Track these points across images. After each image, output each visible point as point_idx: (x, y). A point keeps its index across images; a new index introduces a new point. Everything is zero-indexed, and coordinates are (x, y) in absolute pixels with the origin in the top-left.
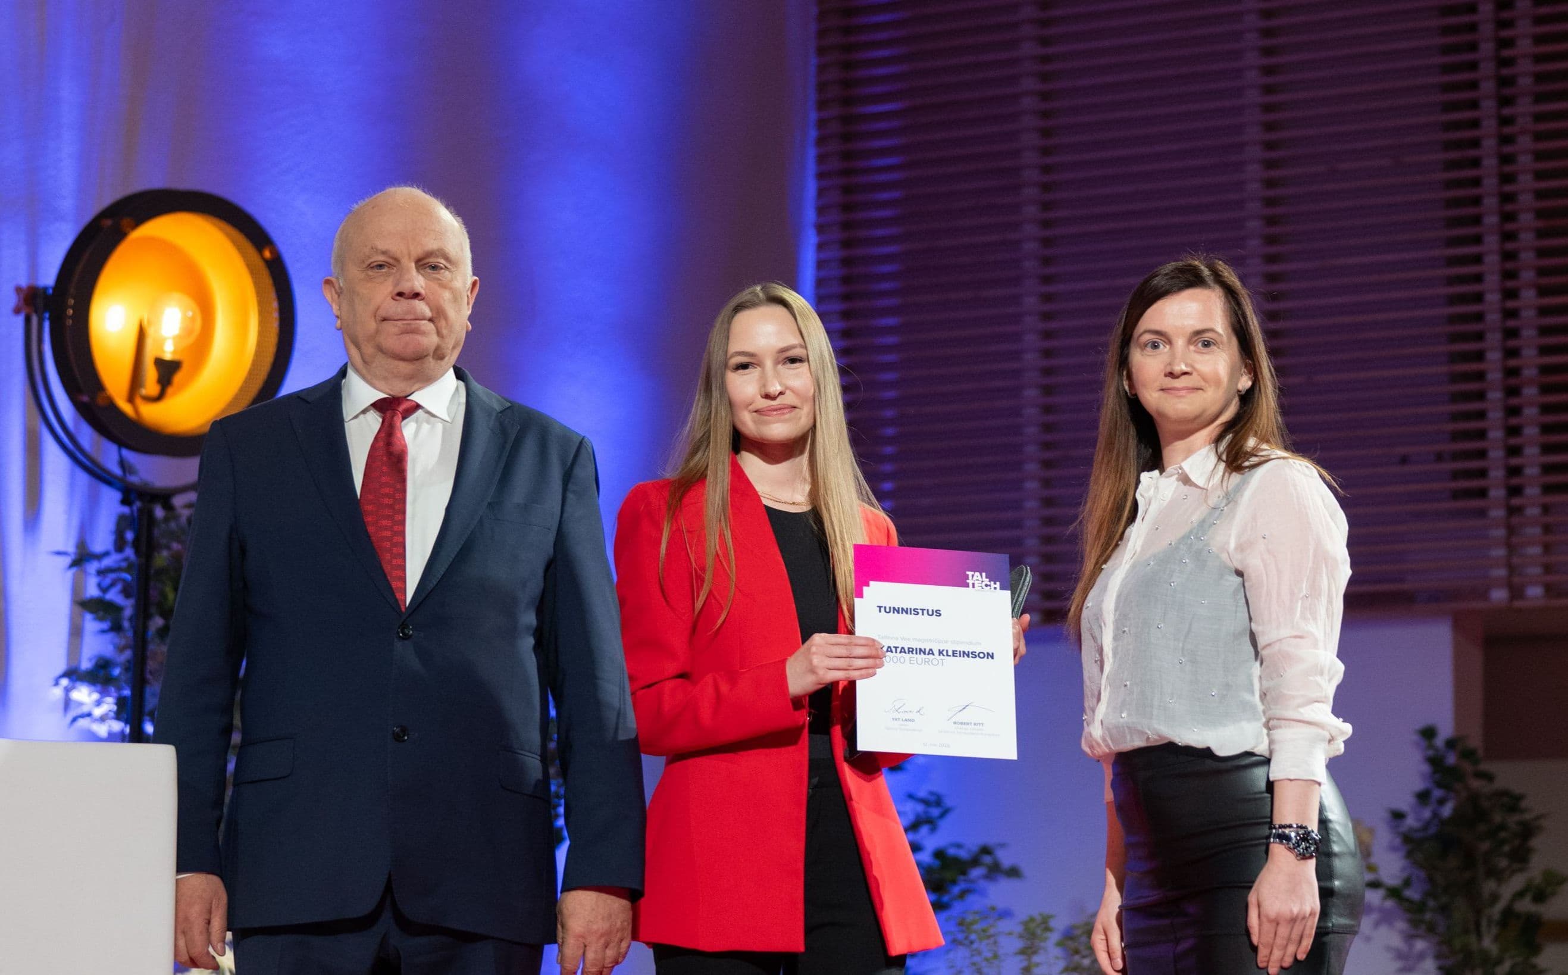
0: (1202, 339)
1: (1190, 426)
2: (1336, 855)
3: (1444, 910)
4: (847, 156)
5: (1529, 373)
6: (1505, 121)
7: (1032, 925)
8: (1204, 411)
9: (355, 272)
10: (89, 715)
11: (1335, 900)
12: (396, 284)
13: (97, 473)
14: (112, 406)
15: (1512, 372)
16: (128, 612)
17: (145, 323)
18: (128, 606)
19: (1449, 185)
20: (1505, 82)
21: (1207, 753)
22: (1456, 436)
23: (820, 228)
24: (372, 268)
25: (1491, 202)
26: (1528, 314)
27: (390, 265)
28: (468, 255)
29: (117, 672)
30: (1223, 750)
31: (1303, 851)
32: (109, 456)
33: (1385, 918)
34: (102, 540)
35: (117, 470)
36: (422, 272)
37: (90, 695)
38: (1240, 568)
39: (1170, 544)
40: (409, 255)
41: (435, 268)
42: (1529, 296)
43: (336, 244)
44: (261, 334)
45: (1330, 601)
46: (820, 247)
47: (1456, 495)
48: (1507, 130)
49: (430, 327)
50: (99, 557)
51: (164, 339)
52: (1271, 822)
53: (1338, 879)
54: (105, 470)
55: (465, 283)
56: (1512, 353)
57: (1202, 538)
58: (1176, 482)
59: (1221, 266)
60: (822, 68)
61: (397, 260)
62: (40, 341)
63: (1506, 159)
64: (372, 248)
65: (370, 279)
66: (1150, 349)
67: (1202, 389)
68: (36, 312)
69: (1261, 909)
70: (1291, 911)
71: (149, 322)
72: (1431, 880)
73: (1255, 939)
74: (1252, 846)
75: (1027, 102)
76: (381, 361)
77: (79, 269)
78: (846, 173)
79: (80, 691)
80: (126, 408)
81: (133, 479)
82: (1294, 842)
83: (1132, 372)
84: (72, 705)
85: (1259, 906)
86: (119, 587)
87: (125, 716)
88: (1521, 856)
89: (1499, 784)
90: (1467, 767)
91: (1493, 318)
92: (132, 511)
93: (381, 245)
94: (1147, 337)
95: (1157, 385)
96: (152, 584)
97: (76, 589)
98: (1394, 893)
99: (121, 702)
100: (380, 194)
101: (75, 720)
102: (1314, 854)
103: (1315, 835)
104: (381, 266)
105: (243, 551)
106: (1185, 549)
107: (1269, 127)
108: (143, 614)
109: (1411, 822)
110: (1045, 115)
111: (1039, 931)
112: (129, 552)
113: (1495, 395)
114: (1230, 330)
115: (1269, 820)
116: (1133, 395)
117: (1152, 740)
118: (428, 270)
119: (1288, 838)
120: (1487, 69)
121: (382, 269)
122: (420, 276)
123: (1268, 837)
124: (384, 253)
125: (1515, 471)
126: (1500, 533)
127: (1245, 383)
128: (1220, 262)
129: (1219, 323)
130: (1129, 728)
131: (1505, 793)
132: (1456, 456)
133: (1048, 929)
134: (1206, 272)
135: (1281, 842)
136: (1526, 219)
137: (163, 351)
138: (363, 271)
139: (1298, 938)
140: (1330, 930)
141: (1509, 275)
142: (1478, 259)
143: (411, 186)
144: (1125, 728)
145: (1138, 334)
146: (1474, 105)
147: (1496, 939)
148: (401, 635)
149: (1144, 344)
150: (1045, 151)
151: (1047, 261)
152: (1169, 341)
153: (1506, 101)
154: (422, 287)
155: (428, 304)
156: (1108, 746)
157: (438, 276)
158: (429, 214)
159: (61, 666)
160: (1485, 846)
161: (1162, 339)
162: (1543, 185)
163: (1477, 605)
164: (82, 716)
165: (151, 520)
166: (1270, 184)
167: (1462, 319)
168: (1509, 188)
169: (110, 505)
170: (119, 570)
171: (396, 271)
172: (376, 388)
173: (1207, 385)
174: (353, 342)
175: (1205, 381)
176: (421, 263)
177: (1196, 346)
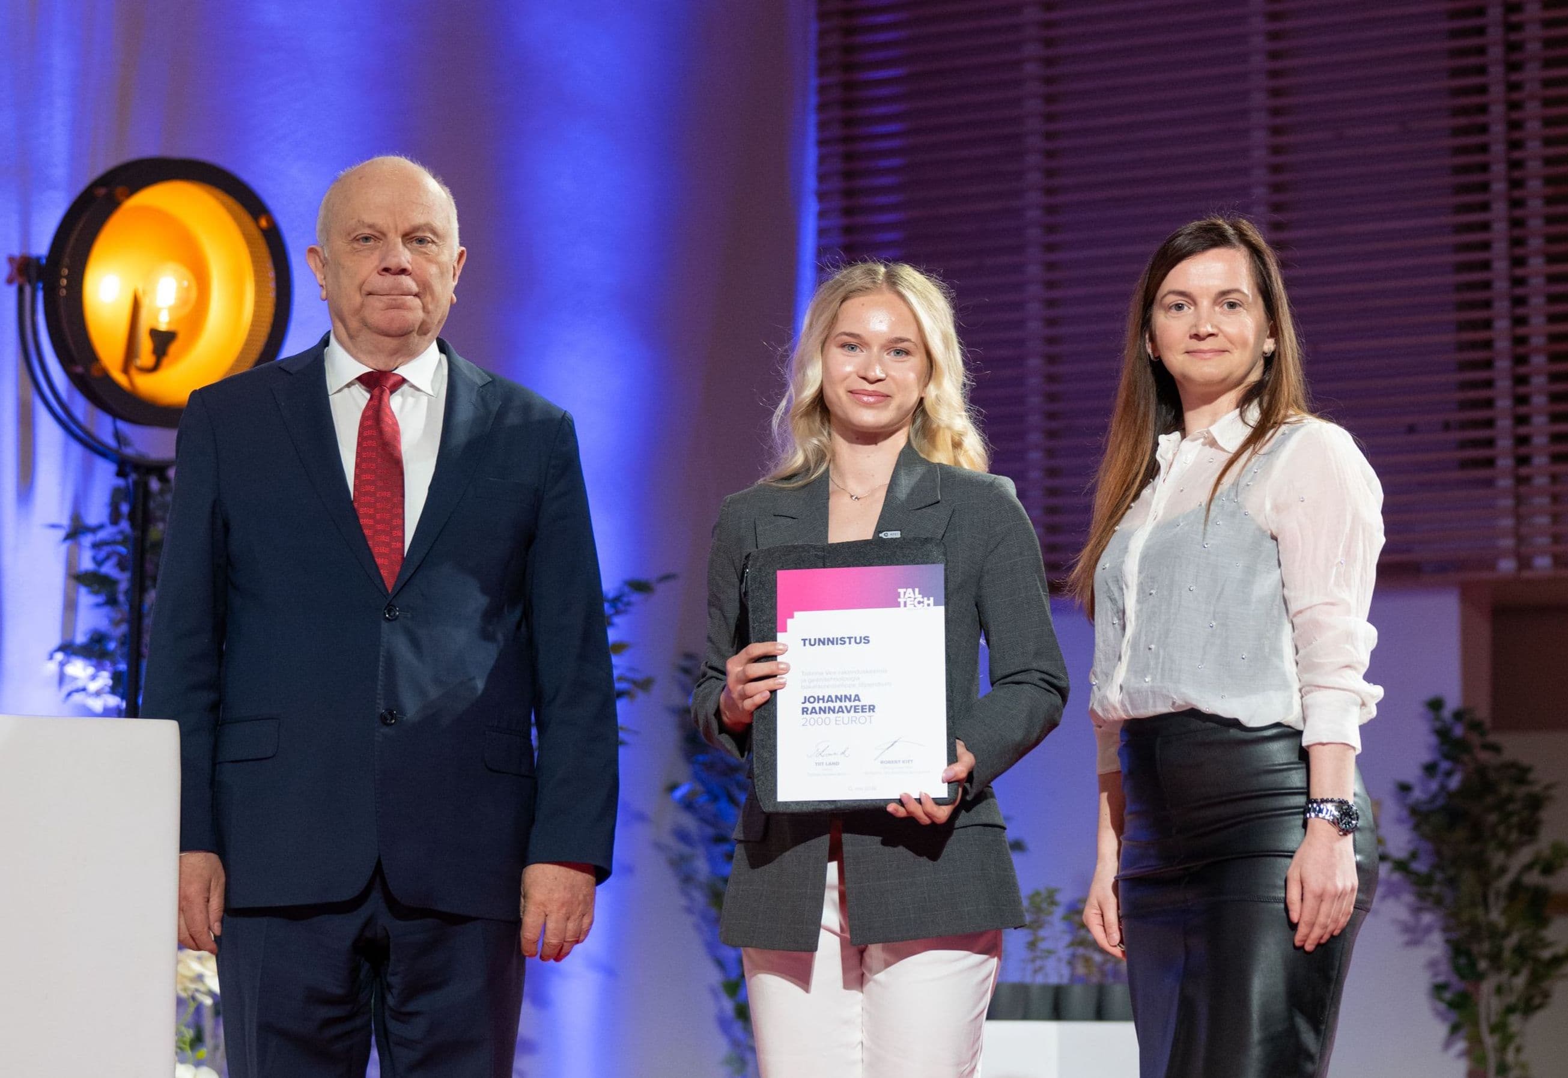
0: (1227, 300)
1: (1214, 389)
3: (1452, 882)
4: (847, 122)
5: (1537, 341)
6: (1514, 87)
7: (1038, 899)
8: (1231, 374)
9: (341, 244)
10: (84, 689)
12: (384, 259)
13: (92, 445)
14: (106, 377)
15: (1520, 341)
16: (123, 586)
17: (140, 294)
18: (124, 580)
19: (1458, 151)
20: (1513, 47)
22: (1464, 405)
23: (821, 196)
24: (358, 240)
25: (1499, 169)
26: (1536, 281)
27: (376, 238)
28: (455, 226)
29: (112, 646)
30: (1253, 720)
31: (1346, 827)
32: (104, 427)
33: (1393, 891)
34: (97, 512)
35: (111, 441)
36: (409, 246)
37: (84, 669)
38: (1274, 531)
40: (396, 228)
41: (421, 241)
42: (1536, 263)
43: (321, 213)
44: (258, 304)
45: (1364, 568)
46: (821, 215)
47: (1465, 464)
48: (1515, 96)
49: (417, 302)
50: (94, 530)
51: (159, 310)
54: (99, 442)
55: (451, 256)
56: (1520, 321)
57: (1235, 500)
58: (1201, 445)
59: (1245, 225)
60: (822, 34)
61: (384, 234)
62: (33, 312)
63: (1515, 125)
64: (359, 221)
65: (356, 251)
66: (1175, 311)
67: (1227, 351)
68: (30, 282)
69: (1304, 885)
71: (143, 292)
72: (1438, 853)
75: (1030, 68)
76: (365, 336)
77: (75, 235)
78: (846, 140)
79: (75, 665)
80: (121, 379)
81: (129, 451)
82: (1336, 817)
83: (1155, 334)
84: (67, 680)
85: (1302, 882)
86: (114, 560)
87: (121, 690)
88: (1530, 830)
89: (1508, 756)
90: (1475, 739)
91: (1501, 286)
92: (128, 484)
93: (368, 219)
94: (1172, 299)
95: (1182, 347)
96: (148, 556)
97: (70, 563)
98: (1401, 866)
99: (116, 677)
100: (367, 162)
101: (69, 694)
104: (367, 239)
105: (227, 527)
106: (1217, 510)
107: (1275, 93)
108: (139, 586)
109: (1418, 794)
110: (1049, 81)
111: (1044, 905)
112: (125, 525)
113: (1503, 364)
114: (1256, 291)
116: (1156, 358)
117: (1177, 704)
118: (415, 244)
119: (1330, 813)
120: (1495, 34)
121: (366, 242)
122: (407, 250)
124: (370, 226)
125: (1523, 440)
126: (1507, 502)
127: (1269, 345)
128: (1244, 221)
129: (1245, 284)
130: (1153, 693)
131: (1513, 765)
132: (1464, 425)
133: (1053, 903)
134: (1230, 231)
136: (1535, 185)
137: (158, 322)
138: (349, 244)
141: (1517, 242)
142: (1485, 226)
143: (400, 155)
144: (1149, 693)
145: (1162, 296)
146: (1482, 70)
147: (1504, 912)
148: (387, 616)
149: (1168, 305)
150: (1050, 118)
151: (1050, 229)
152: (1194, 303)
153: (1513, 67)
154: (408, 262)
155: (414, 280)
156: (1126, 711)
157: (424, 250)
158: (416, 185)
159: (56, 641)
160: (1493, 818)
161: (1187, 300)
162: (1551, 151)
163: (1485, 575)
164: (77, 691)
165: (147, 494)
166: (1276, 150)
167: (1470, 286)
168: (1517, 155)
169: (105, 475)
170: (114, 542)
171: (383, 245)
172: (361, 362)
173: (1233, 347)
174: (338, 315)
175: (1231, 342)
176: (408, 237)
177: (1222, 306)
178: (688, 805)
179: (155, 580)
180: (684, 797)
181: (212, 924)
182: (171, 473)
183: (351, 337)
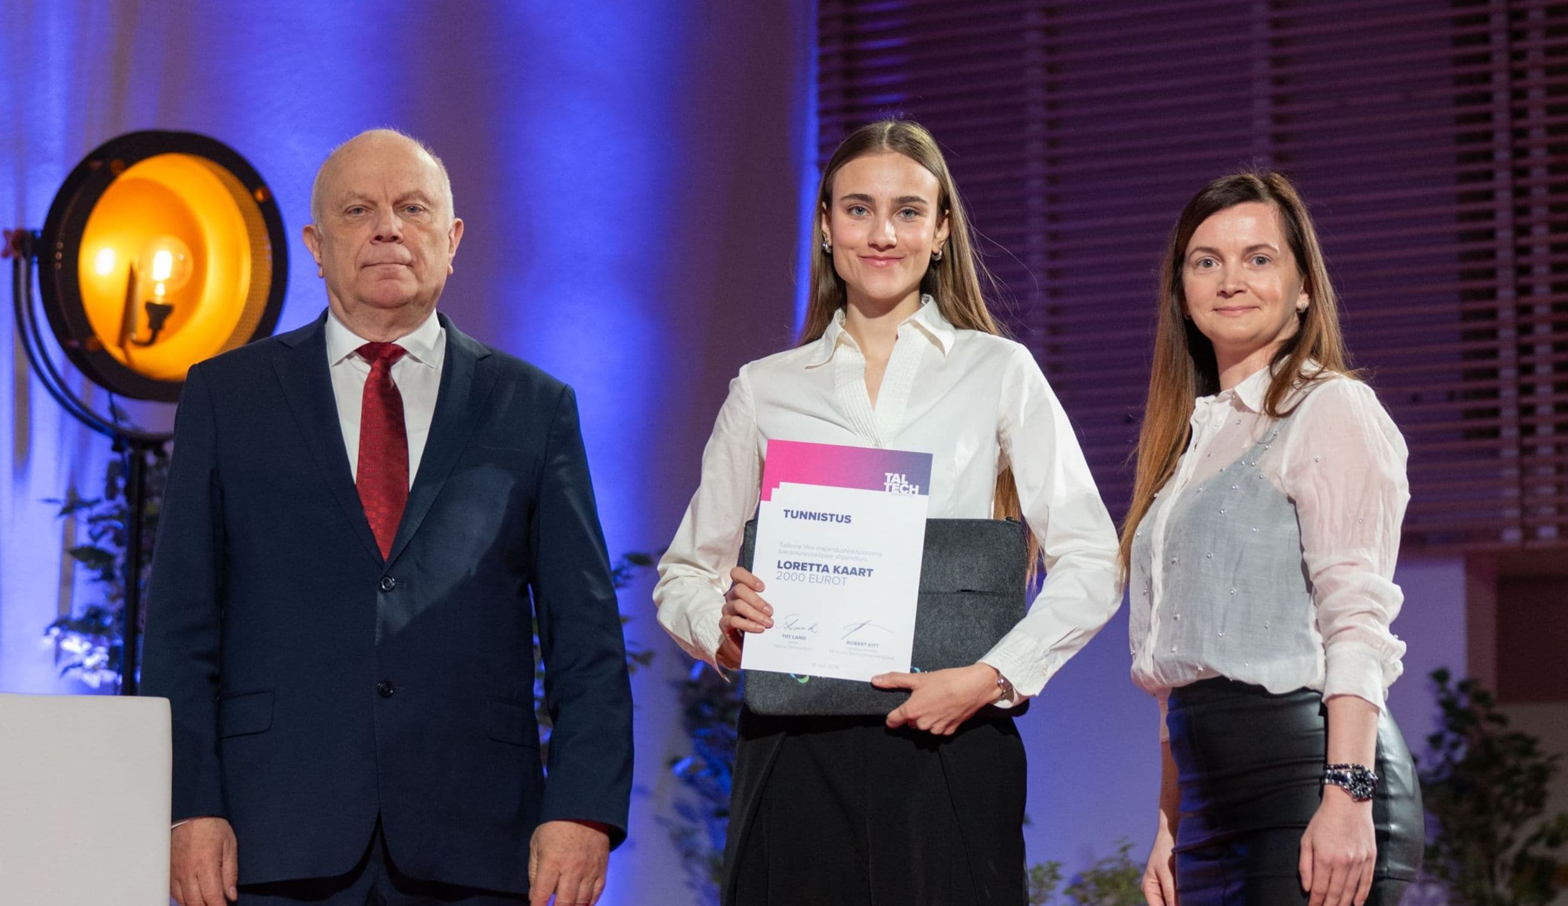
0: (1255, 256)
1: (1246, 347)
2: (1391, 797)
3: (1457, 855)
4: (849, 92)
5: (1542, 310)
6: (1517, 55)
7: (1040, 873)
8: (1260, 331)
9: (333, 218)
10: (81, 665)
11: (1391, 844)
12: (376, 228)
13: (88, 420)
14: (102, 352)
15: (1525, 310)
16: (120, 561)
17: (136, 267)
18: (120, 555)
19: (1461, 120)
20: (1516, 16)
21: (1260, 690)
22: (1469, 375)
24: (350, 212)
25: (1502, 138)
26: (1540, 251)
27: (367, 209)
28: (449, 196)
29: (108, 621)
30: (1277, 687)
31: (1360, 793)
32: (100, 402)
34: (93, 487)
35: (108, 417)
36: (399, 214)
37: (81, 644)
38: (1293, 496)
39: (1221, 470)
40: (387, 197)
41: (413, 209)
42: (1540, 232)
43: (314, 191)
44: (254, 276)
45: (1386, 527)
47: (1468, 435)
48: (1519, 65)
49: (409, 272)
50: (90, 504)
51: (156, 283)
52: (1325, 762)
53: (1394, 821)
54: (94, 415)
55: (446, 226)
56: (1524, 290)
57: (1253, 464)
58: (1231, 407)
59: (1277, 178)
61: (374, 203)
62: (29, 285)
63: (1518, 94)
64: (349, 193)
65: (348, 224)
66: (1203, 267)
67: (1258, 307)
68: (25, 255)
69: (1315, 853)
70: (1347, 856)
71: (140, 265)
72: (1444, 825)
73: (1307, 885)
74: (1308, 785)
75: (1033, 37)
76: (361, 310)
77: (69, 210)
78: (845, 109)
79: (71, 641)
80: (117, 353)
81: (125, 425)
82: (1350, 783)
84: (64, 656)
85: (1313, 850)
86: (110, 535)
87: (117, 666)
88: (1536, 801)
89: (1514, 727)
90: (1480, 710)
91: (1505, 255)
92: (123, 458)
93: (358, 190)
94: (1199, 255)
95: (1210, 304)
96: (144, 532)
97: (67, 537)
99: (113, 652)
100: (356, 137)
101: (66, 670)
102: (1371, 796)
103: (1372, 775)
104: (358, 210)
105: (224, 497)
106: (1236, 474)
107: (1278, 62)
108: (135, 561)
109: (1427, 766)
110: (1050, 50)
111: (1047, 880)
112: (121, 499)
113: (1507, 334)
114: (1286, 246)
115: (1323, 758)
117: (1202, 673)
118: (407, 213)
119: (1344, 779)
120: (1498, 3)
121: (357, 214)
122: (398, 218)
123: (1322, 778)
124: (361, 197)
125: (1527, 410)
126: (1512, 472)
127: (1303, 301)
128: (1277, 176)
129: (1275, 239)
130: (1179, 662)
131: (1519, 736)
132: (1467, 395)
133: (1056, 877)
134: (1260, 185)
135: (1337, 784)
136: (1539, 154)
137: (154, 295)
138: (341, 216)
139: (1355, 885)
140: (1386, 875)
141: (1521, 211)
142: (1489, 195)
143: (388, 127)
144: (1177, 664)
145: (1190, 252)
146: (1485, 39)
147: (1510, 884)
148: (385, 588)
149: (1196, 261)
150: (1051, 87)
151: (1053, 199)
152: (1222, 259)
153: (1517, 35)
154: (400, 230)
155: (407, 248)
157: (416, 218)
158: (407, 156)
159: (52, 616)
160: (1498, 789)
161: (1215, 256)
162: (1554, 120)
163: (1490, 546)
164: (74, 666)
165: (143, 467)
166: (1279, 119)
167: (1475, 256)
168: (1520, 123)
169: (101, 451)
170: (110, 517)
171: (375, 214)
172: (359, 335)
173: (1263, 303)
174: (333, 289)
175: (1260, 298)
176: (399, 206)
177: (1250, 262)
178: (690, 779)
179: (151, 554)
180: (685, 771)
181: (227, 888)
182: (169, 447)
183: (347, 311)
